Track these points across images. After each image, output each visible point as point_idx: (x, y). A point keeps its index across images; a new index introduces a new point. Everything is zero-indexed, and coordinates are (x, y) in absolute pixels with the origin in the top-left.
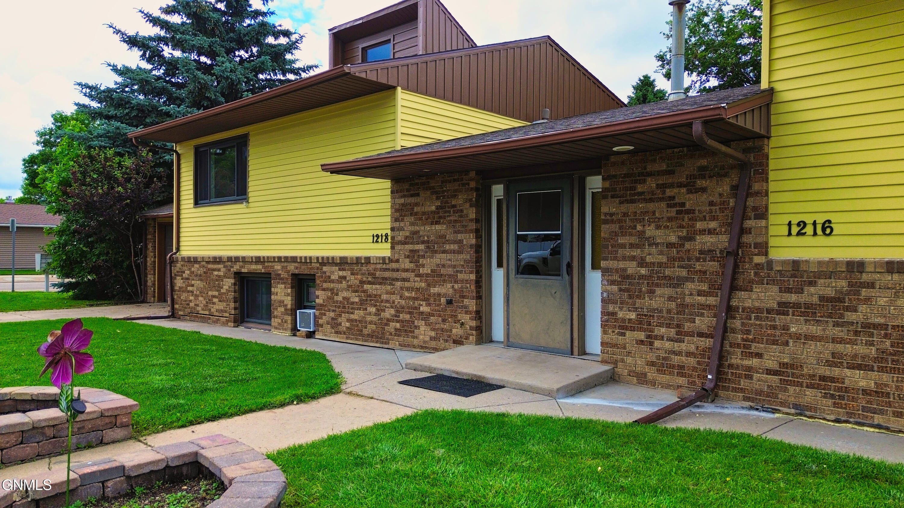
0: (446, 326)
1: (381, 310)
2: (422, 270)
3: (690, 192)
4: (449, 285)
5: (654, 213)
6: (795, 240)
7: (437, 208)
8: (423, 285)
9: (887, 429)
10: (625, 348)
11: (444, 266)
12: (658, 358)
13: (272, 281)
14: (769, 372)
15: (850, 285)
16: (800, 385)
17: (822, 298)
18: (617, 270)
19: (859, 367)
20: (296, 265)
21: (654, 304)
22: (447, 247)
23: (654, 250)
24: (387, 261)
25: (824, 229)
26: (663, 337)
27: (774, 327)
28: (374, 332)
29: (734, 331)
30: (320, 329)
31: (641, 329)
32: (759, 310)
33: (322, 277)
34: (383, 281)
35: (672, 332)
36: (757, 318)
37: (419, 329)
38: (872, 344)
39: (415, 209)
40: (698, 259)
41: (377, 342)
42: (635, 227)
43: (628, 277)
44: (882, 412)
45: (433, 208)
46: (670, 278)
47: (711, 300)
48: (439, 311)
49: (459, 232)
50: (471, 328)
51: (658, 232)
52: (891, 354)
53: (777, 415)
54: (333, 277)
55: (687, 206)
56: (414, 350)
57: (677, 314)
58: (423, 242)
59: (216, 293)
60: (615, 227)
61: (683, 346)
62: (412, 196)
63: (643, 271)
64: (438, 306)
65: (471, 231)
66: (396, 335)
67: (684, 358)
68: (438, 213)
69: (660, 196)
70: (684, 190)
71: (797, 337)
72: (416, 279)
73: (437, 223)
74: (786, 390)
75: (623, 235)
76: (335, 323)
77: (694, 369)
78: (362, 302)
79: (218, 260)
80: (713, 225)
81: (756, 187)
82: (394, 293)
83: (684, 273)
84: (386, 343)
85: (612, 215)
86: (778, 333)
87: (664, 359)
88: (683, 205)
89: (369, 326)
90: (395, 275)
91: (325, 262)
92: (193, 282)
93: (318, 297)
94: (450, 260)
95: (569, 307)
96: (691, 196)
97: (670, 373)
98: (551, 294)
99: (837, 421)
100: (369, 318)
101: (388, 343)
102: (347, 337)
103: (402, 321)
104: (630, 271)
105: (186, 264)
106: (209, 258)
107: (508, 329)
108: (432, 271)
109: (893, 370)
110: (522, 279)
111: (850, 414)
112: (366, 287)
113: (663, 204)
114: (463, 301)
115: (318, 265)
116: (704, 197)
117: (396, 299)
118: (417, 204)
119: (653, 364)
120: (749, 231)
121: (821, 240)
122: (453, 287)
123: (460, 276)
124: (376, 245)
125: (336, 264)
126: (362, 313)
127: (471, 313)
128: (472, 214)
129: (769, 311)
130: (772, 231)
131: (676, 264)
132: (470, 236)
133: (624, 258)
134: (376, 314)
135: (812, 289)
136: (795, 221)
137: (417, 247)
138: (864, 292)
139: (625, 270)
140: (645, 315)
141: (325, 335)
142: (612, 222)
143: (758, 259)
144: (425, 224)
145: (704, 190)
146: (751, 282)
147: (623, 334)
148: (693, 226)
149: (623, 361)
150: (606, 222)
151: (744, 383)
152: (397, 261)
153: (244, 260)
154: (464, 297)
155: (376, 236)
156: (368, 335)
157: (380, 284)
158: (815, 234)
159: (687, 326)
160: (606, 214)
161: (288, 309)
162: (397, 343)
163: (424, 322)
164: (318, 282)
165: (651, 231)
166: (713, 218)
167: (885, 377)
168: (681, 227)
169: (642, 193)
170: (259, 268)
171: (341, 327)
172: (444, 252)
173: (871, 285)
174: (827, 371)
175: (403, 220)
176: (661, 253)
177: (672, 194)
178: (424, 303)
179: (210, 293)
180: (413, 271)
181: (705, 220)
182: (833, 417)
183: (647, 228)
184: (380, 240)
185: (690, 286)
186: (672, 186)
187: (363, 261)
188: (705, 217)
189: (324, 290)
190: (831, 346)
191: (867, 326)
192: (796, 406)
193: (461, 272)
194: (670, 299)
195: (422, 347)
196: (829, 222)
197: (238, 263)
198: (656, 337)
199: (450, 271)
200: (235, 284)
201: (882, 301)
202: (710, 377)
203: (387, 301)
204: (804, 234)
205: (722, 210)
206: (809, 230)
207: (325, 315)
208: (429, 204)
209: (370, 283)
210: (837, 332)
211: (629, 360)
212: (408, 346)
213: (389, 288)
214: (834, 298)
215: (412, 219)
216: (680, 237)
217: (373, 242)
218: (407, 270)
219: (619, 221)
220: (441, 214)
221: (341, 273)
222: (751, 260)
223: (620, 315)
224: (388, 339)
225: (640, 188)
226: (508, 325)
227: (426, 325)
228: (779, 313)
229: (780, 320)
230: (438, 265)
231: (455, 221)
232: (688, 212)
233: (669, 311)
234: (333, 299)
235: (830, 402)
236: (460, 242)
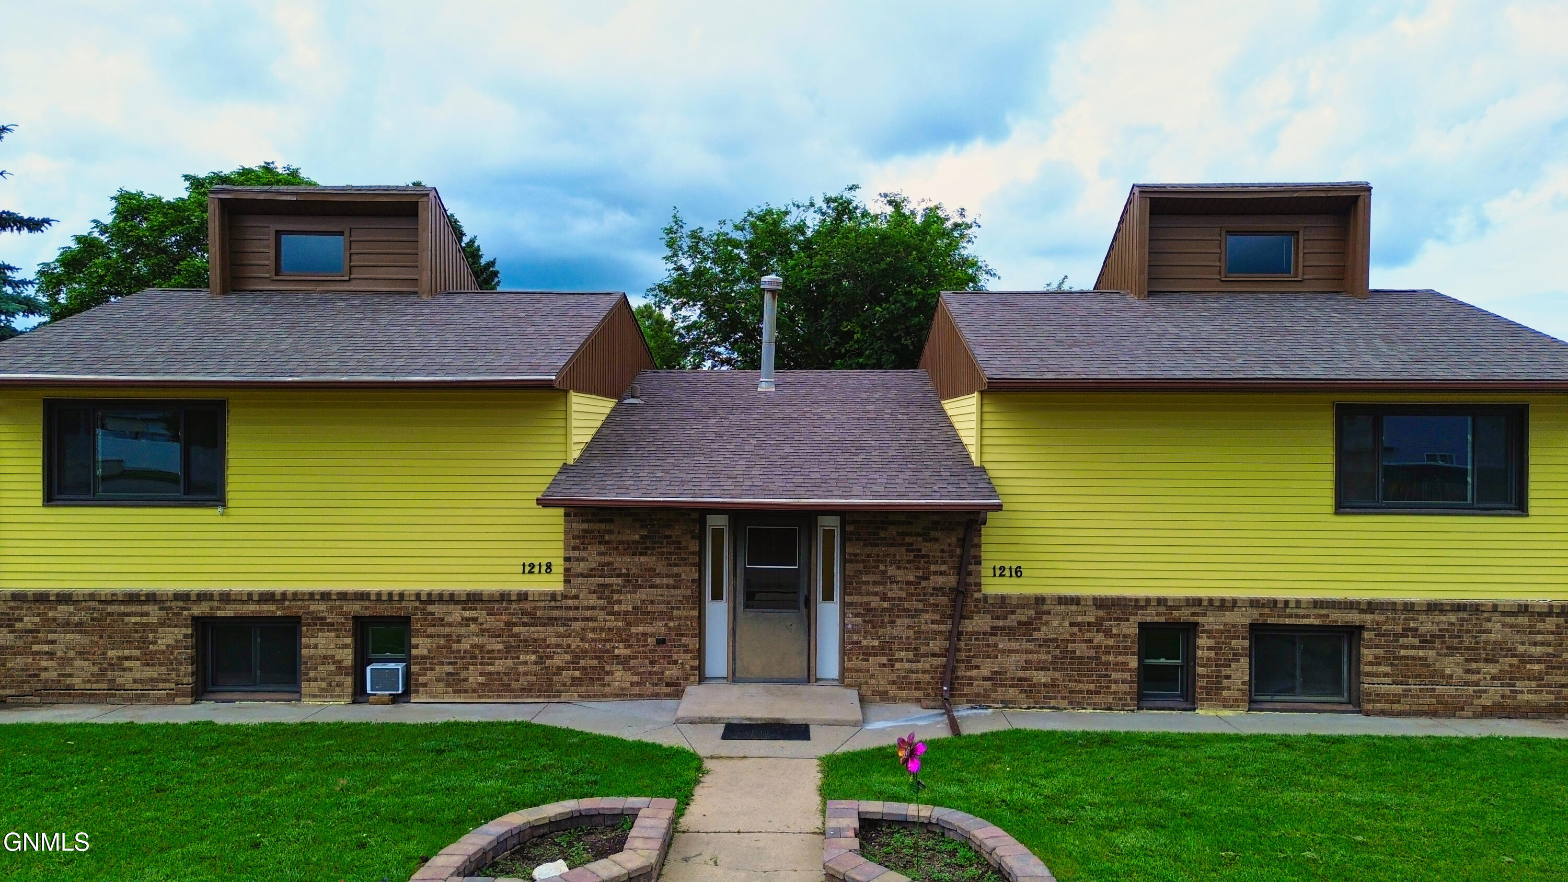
0: (656, 668)
1: (546, 656)
2: (616, 608)
3: (925, 540)
4: (660, 623)
5: (895, 556)
6: (998, 580)
7: (642, 537)
8: (620, 624)
9: (1058, 709)
10: (868, 672)
11: (652, 602)
12: (898, 677)
13: (304, 628)
14: (985, 679)
15: (1036, 613)
16: (1005, 686)
17: (1019, 623)
18: (861, 604)
19: (1042, 669)
20: (367, 604)
21: (895, 632)
22: (658, 581)
23: (894, 586)
24: (559, 598)
25: (1016, 573)
26: (902, 659)
27: (988, 645)
28: (533, 684)
29: (959, 650)
30: (421, 689)
31: (883, 654)
32: (978, 633)
33: (426, 619)
34: (551, 621)
35: (911, 655)
36: (976, 639)
37: (612, 674)
38: (1049, 653)
39: (607, 538)
40: (932, 595)
41: (538, 697)
42: (878, 567)
43: (871, 610)
44: (1055, 698)
45: (637, 537)
46: (909, 610)
47: (942, 627)
48: (646, 653)
49: (676, 565)
50: (692, 668)
51: (899, 572)
52: (1060, 659)
53: (991, 710)
54: (448, 619)
55: (923, 552)
56: (604, 699)
57: (915, 639)
58: (619, 576)
59: (136, 653)
60: (860, 566)
61: (920, 666)
62: (601, 521)
63: (885, 605)
64: (643, 646)
65: (693, 565)
66: (572, 685)
67: (920, 675)
68: (645, 543)
69: (901, 542)
70: (920, 539)
71: (1003, 651)
72: (608, 617)
73: (641, 554)
74: (996, 691)
75: (866, 574)
76: (454, 680)
77: (929, 683)
78: (508, 649)
79: (143, 598)
80: (944, 568)
81: (976, 541)
82: (570, 636)
83: (920, 606)
84: (554, 697)
85: (856, 555)
86: (991, 649)
87: (904, 677)
88: (920, 550)
89: (523, 679)
90: (572, 614)
91: (432, 599)
92: (51, 637)
93: (417, 647)
94: (661, 595)
95: (806, 638)
96: (926, 544)
97: (910, 689)
98: (787, 627)
99: (1029, 708)
100: (522, 669)
101: (560, 696)
102: (479, 696)
103: (584, 668)
104: (873, 605)
105: (25, 606)
106: (113, 595)
107: (734, 664)
108: (634, 608)
109: (1061, 669)
110: (751, 613)
111: (1037, 703)
112: (516, 630)
113: (903, 549)
114: (680, 640)
115: (417, 604)
116: (937, 546)
117: (575, 643)
118: (610, 532)
119: (894, 683)
120: (970, 574)
121: (1014, 580)
122: (666, 625)
123: (676, 613)
124: (530, 577)
125: (457, 603)
126: (510, 663)
127: (691, 652)
128: (694, 546)
129: (984, 634)
130: (984, 572)
131: (914, 598)
132: (691, 570)
133: (868, 594)
134: (536, 663)
135: (1013, 617)
136: (998, 566)
137: (608, 581)
138: (1045, 618)
139: (868, 604)
140: (887, 642)
141: (434, 697)
142: (857, 561)
143: (976, 595)
144: (624, 555)
145: (936, 540)
146: (972, 612)
147: (867, 660)
148: (928, 568)
149: (866, 683)
150: (851, 561)
151: (966, 690)
152: (576, 597)
153: (226, 597)
154: (682, 635)
155: (529, 565)
156: (522, 690)
157: (544, 625)
158: (1011, 576)
159: (923, 649)
160: (850, 554)
161: (346, 668)
162: (576, 694)
163: (621, 666)
164: (416, 626)
165: (892, 571)
166: (944, 563)
167: (1057, 674)
168: (918, 568)
169: (884, 539)
170: (269, 609)
171: (466, 683)
172: (651, 587)
173: (1049, 613)
174: (1021, 674)
175: (584, 549)
176: (901, 589)
177: (911, 541)
178: (621, 645)
179: (110, 653)
180: (603, 608)
181: (938, 564)
182: (1026, 706)
183: (889, 568)
184: (536, 570)
185: (926, 616)
186: (910, 534)
187: (513, 598)
188: (937, 561)
189: (430, 636)
190: (1024, 656)
191: (1046, 641)
192: (1002, 702)
193: (678, 608)
194: (909, 627)
195: (617, 696)
196: (1020, 567)
197: (203, 603)
198: (897, 660)
199: (663, 607)
200: (192, 636)
201: (1055, 623)
202: (945, 688)
203: (558, 646)
204: (1004, 575)
205: (950, 557)
206: (1007, 572)
207: (432, 669)
208: (629, 532)
209: (525, 625)
210: (1030, 646)
211: (873, 682)
212: (595, 696)
213: (561, 630)
214: (1026, 622)
215: (603, 548)
216: (917, 577)
217: (524, 572)
218: (593, 608)
219: (864, 561)
220: (648, 545)
221: (467, 614)
222: (972, 595)
223: (864, 643)
224: (558, 691)
225: (882, 534)
226: (734, 659)
227: (624, 669)
228: (991, 635)
229: (992, 640)
230: (643, 602)
231: (670, 553)
232: (924, 556)
233: (908, 638)
234: (451, 647)
235: (1024, 695)
236: (678, 575)
